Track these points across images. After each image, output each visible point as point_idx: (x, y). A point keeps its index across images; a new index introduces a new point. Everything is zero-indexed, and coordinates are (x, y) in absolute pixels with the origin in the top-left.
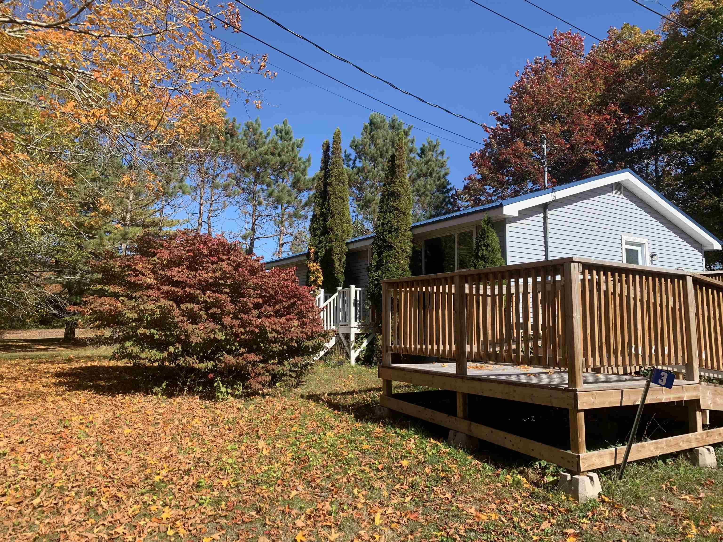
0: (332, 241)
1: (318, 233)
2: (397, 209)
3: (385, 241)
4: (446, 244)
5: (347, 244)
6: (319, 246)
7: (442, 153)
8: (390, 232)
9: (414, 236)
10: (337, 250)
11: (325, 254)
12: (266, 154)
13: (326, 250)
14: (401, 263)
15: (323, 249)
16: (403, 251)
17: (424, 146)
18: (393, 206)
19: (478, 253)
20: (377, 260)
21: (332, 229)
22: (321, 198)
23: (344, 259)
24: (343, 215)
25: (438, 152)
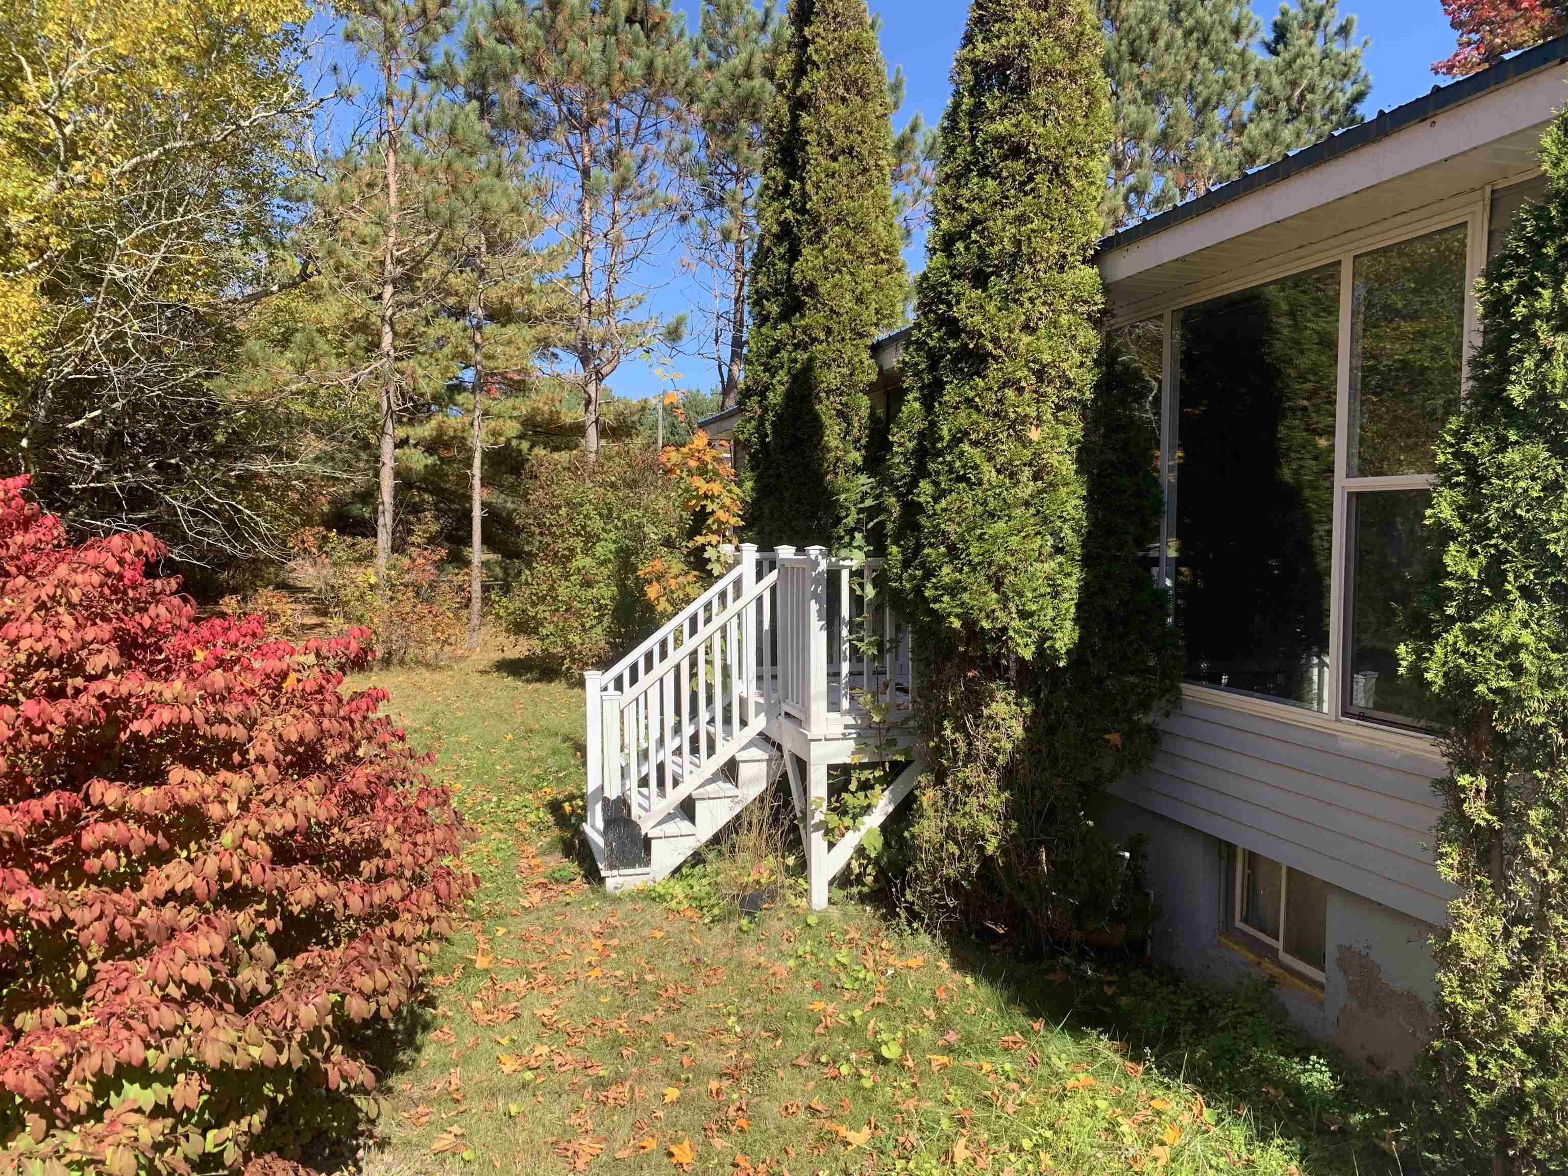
0: (814, 340)
1: (773, 308)
2: (1017, 151)
3: (952, 327)
4: (1296, 326)
5: (876, 349)
6: (774, 362)
7: (1344, 31)
8: (980, 279)
9: (1107, 289)
10: (831, 378)
11: (789, 395)
12: (748, 74)
13: (795, 378)
14: (1025, 442)
15: (782, 375)
16: (1040, 375)
17: (1284, 13)
18: (998, 140)
19: (1502, 377)
20: (919, 426)
21: (811, 289)
22: (782, 163)
23: (865, 412)
24: (860, 228)
25: (1332, 29)
